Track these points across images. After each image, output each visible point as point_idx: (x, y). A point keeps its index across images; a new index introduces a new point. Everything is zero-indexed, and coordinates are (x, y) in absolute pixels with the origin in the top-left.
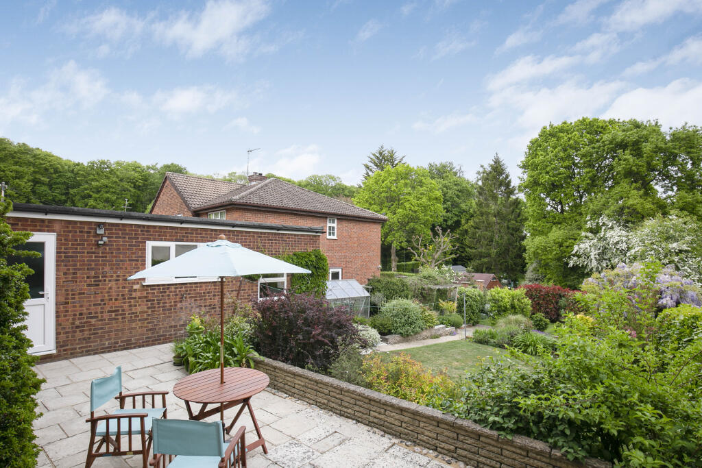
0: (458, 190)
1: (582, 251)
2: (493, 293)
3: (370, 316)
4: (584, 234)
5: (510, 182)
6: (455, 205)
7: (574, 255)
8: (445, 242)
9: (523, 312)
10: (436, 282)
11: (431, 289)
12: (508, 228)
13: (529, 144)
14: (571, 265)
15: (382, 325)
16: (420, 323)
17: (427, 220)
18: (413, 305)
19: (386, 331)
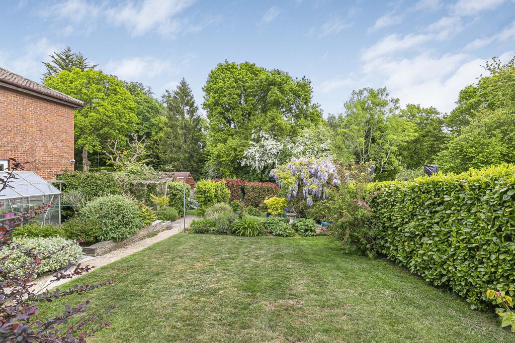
0: (148, 107)
1: (249, 154)
2: (201, 186)
3: (62, 221)
4: (251, 142)
5: (193, 102)
6: (146, 119)
7: (244, 158)
8: (140, 148)
9: (224, 199)
10: (145, 177)
11: (141, 184)
12: (193, 138)
13: (210, 73)
14: (243, 164)
15: (84, 232)
16: (137, 221)
17: (122, 127)
18: (127, 201)
19: (92, 239)
